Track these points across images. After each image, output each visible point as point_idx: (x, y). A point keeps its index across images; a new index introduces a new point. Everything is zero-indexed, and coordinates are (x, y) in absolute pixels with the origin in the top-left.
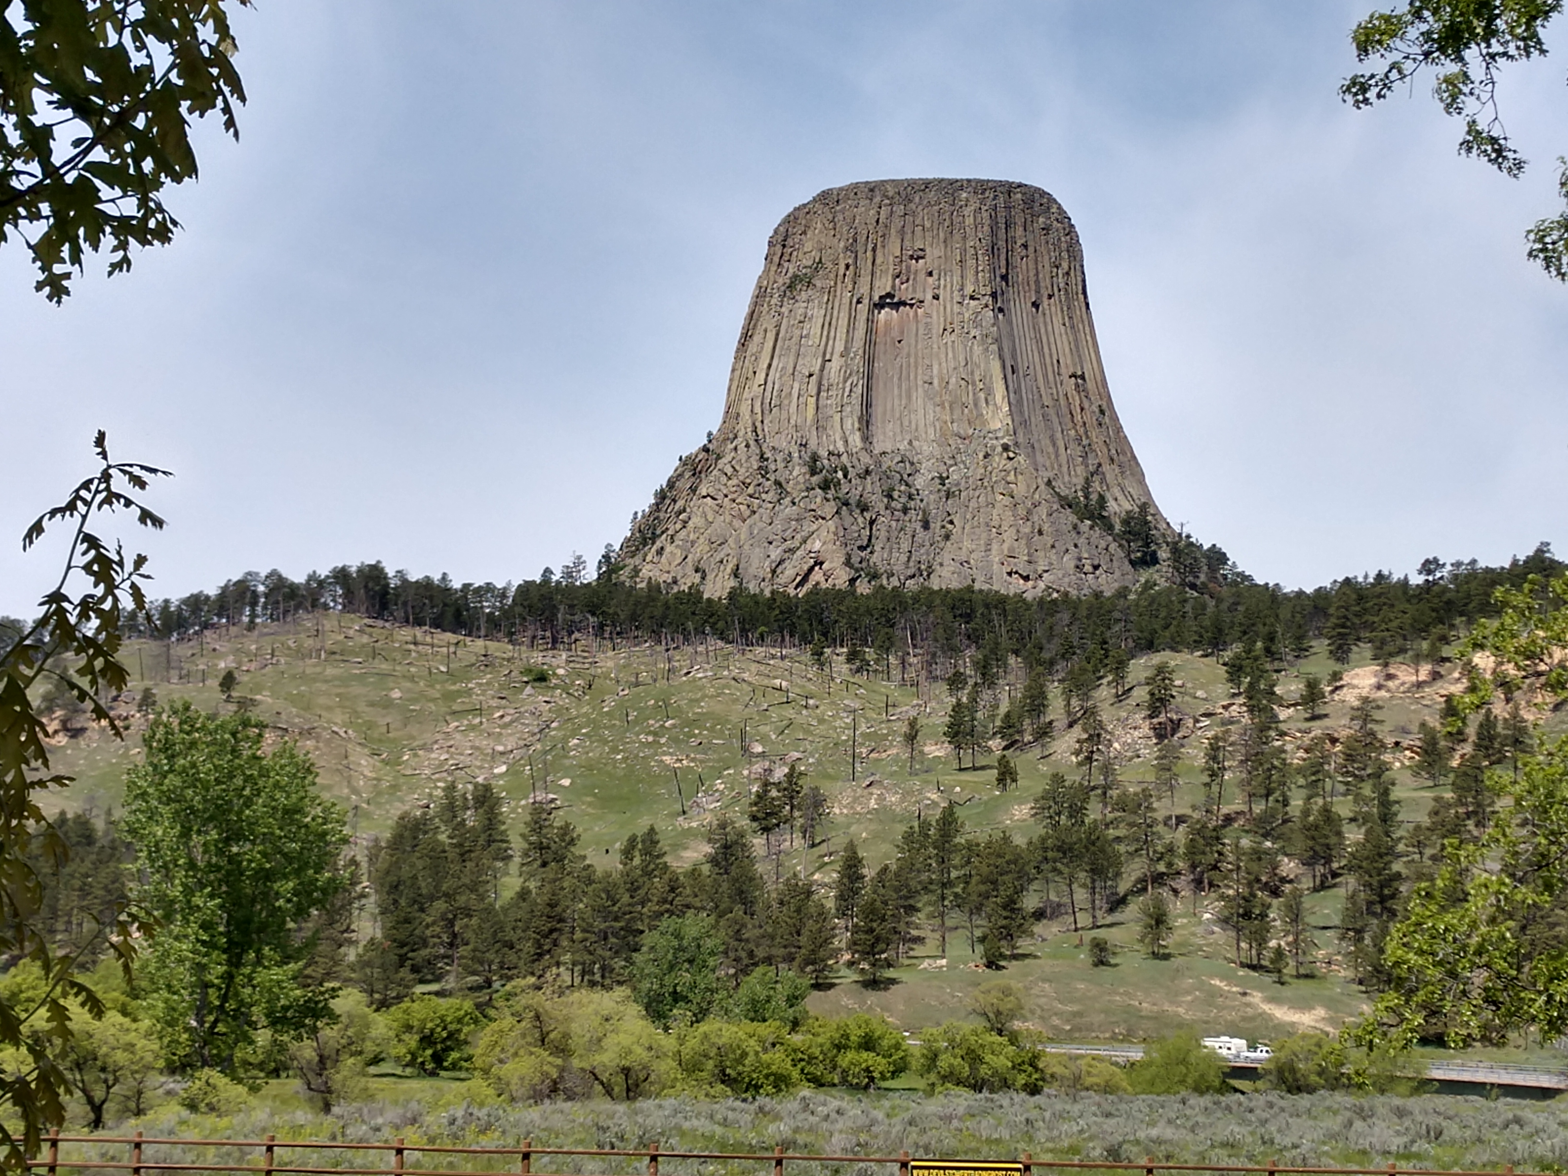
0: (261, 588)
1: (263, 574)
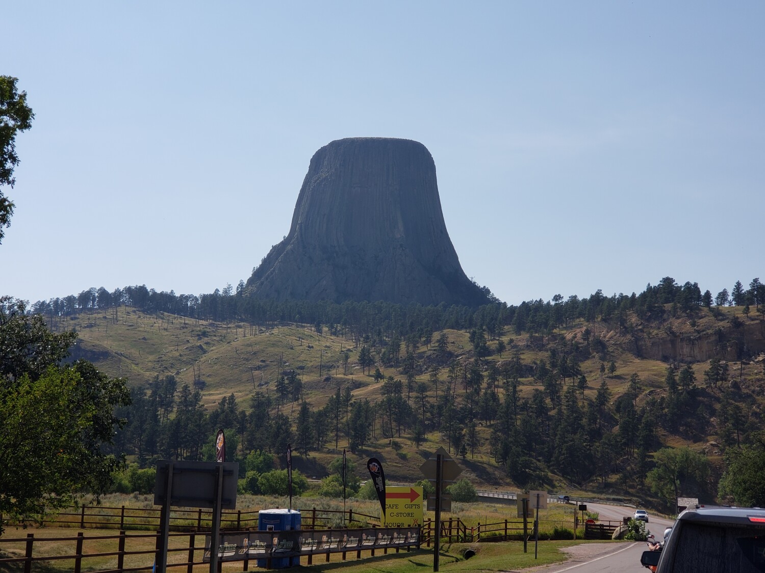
0: (97, 294)
1: (98, 289)
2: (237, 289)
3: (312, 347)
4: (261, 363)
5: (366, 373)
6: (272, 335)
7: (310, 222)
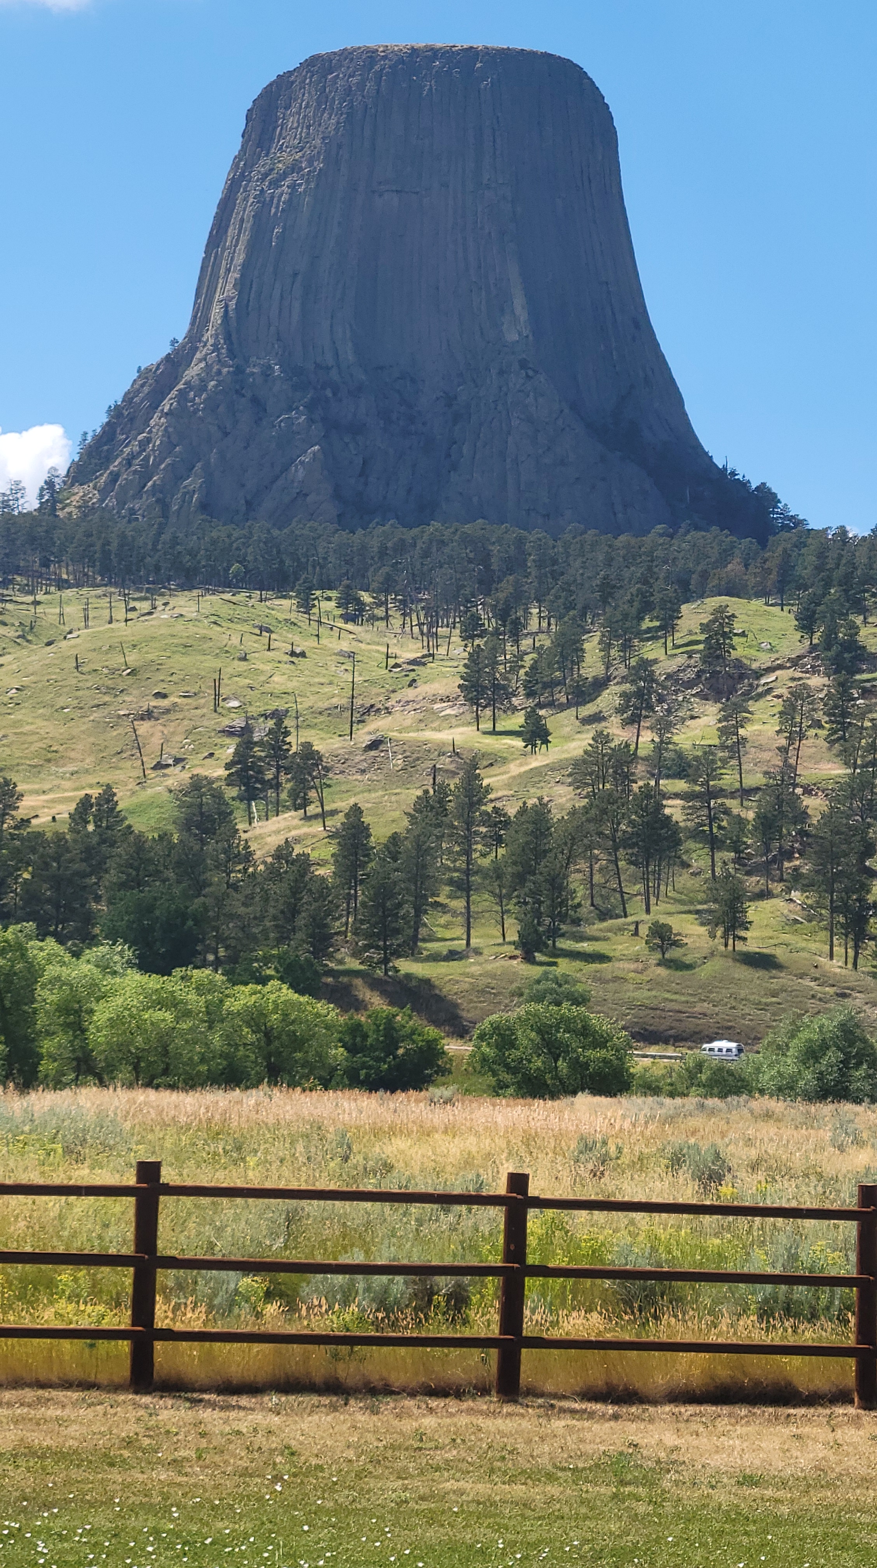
2: (41, 496)
3: (303, 655)
4: (154, 703)
5: (487, 725)
6: (181, 619)
7: (252, 295)
